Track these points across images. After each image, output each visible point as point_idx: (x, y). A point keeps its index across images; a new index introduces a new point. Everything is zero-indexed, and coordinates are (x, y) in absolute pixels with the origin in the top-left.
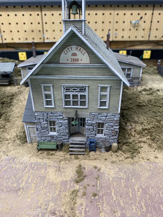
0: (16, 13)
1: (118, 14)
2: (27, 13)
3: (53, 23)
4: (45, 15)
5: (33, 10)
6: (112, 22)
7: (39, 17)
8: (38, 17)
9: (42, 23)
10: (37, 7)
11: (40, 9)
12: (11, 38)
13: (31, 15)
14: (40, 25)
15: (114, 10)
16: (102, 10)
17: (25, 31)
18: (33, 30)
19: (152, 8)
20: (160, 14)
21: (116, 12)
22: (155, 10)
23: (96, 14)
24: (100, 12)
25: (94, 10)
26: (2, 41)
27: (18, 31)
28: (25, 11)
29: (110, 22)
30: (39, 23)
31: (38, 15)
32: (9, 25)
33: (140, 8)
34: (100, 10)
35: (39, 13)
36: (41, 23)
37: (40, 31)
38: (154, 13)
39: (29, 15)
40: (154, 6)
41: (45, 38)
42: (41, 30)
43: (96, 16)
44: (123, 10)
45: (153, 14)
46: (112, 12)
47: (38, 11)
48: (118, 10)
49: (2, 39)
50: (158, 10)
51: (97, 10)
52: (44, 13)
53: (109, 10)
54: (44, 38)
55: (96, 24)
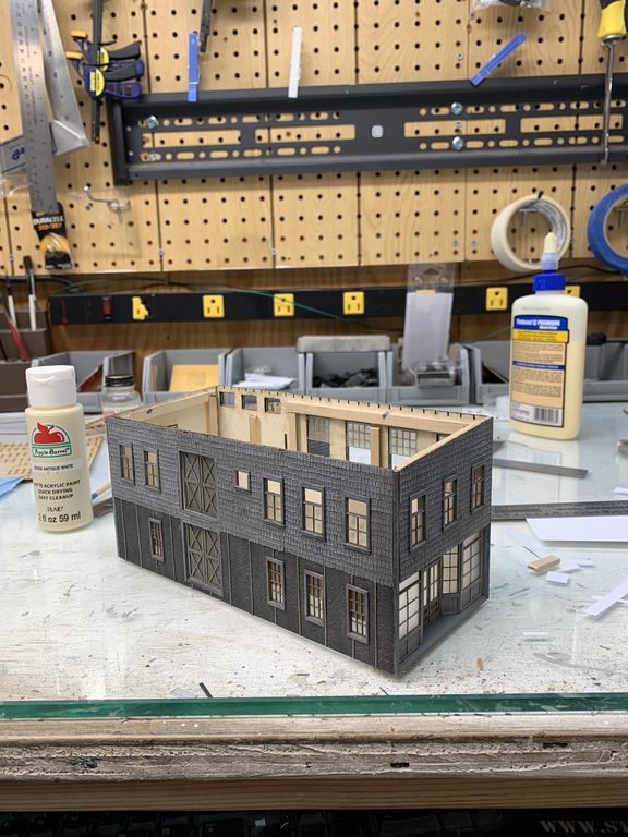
0: (205, 195)
1: (476, 192)
2: (233, 196)
3: (301, 218)
4: (281, 198)
5: (251, 187)
6: (461, 213)
7: (266, 205)
8: (263, 203)
9: (273, 220)
10: (261, 179)
11: (269, 185)
12: (186, 259)
13: (243, 199)
14: (265, 223)
15: (466, 181)
16: (433, 182)
17: (226, 241)
18: (246, 237)
19: (571, 174)
20: (593, 188)
21: (472, 186)
22: (580, 178)
23: (417, 193)
24: (427, 189)
25: (411, 182)
26: (162, 268)
27: (207, 241)
28: (231, 190)
29: (456, 213)
30: (263, 220)
31: (262, 199)
32: (186, 226)
33: (537, 174)
34: (426, 182)
35: (266, 194)
36: (268, 219)
37: (264, 239)
38: (577, 186)
39: (239, 200)
40: (574, 169)
41: (278, 259)
42: (269, 237)
43: (417, 197)
44: (490, 180)
45: (573, 189)
46: (460, 186)
47: (262, 188)
48: (476, 181)
49: (161, 261)
50: (588, 177)
51: (421, 182)
52: (277, 194)
53: (454, 181)
54: (274, 256)
55: (419, 218)
